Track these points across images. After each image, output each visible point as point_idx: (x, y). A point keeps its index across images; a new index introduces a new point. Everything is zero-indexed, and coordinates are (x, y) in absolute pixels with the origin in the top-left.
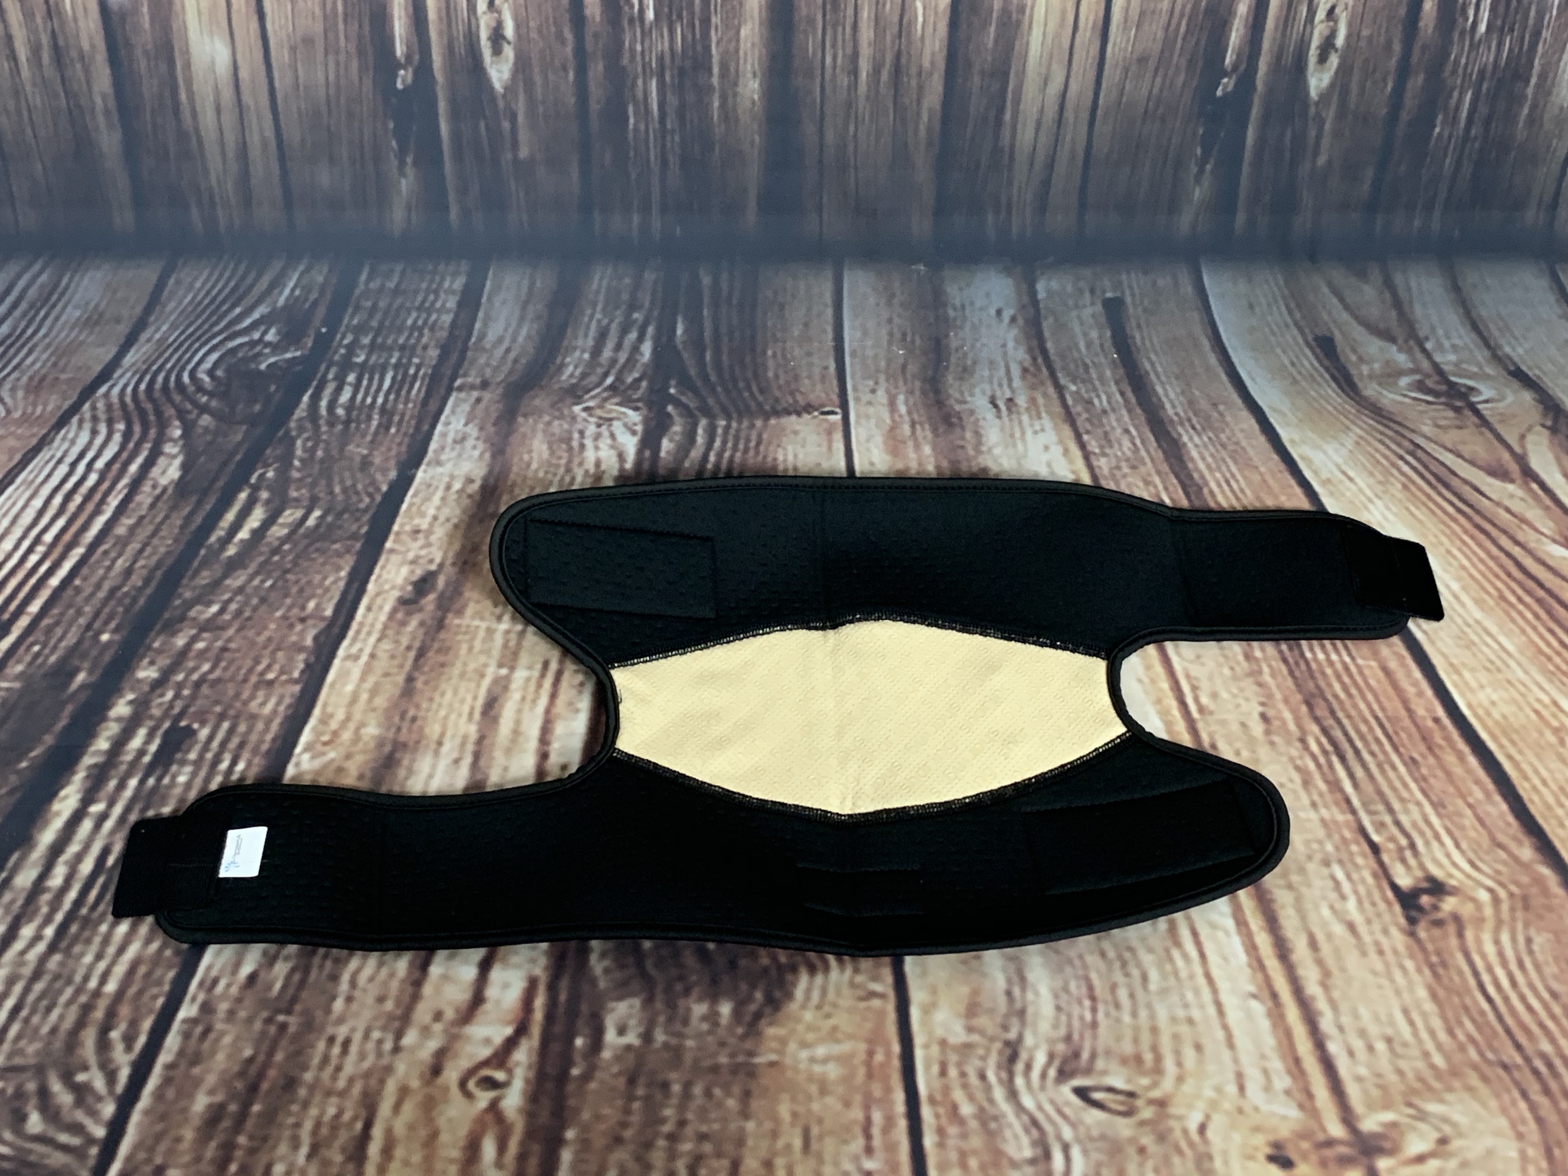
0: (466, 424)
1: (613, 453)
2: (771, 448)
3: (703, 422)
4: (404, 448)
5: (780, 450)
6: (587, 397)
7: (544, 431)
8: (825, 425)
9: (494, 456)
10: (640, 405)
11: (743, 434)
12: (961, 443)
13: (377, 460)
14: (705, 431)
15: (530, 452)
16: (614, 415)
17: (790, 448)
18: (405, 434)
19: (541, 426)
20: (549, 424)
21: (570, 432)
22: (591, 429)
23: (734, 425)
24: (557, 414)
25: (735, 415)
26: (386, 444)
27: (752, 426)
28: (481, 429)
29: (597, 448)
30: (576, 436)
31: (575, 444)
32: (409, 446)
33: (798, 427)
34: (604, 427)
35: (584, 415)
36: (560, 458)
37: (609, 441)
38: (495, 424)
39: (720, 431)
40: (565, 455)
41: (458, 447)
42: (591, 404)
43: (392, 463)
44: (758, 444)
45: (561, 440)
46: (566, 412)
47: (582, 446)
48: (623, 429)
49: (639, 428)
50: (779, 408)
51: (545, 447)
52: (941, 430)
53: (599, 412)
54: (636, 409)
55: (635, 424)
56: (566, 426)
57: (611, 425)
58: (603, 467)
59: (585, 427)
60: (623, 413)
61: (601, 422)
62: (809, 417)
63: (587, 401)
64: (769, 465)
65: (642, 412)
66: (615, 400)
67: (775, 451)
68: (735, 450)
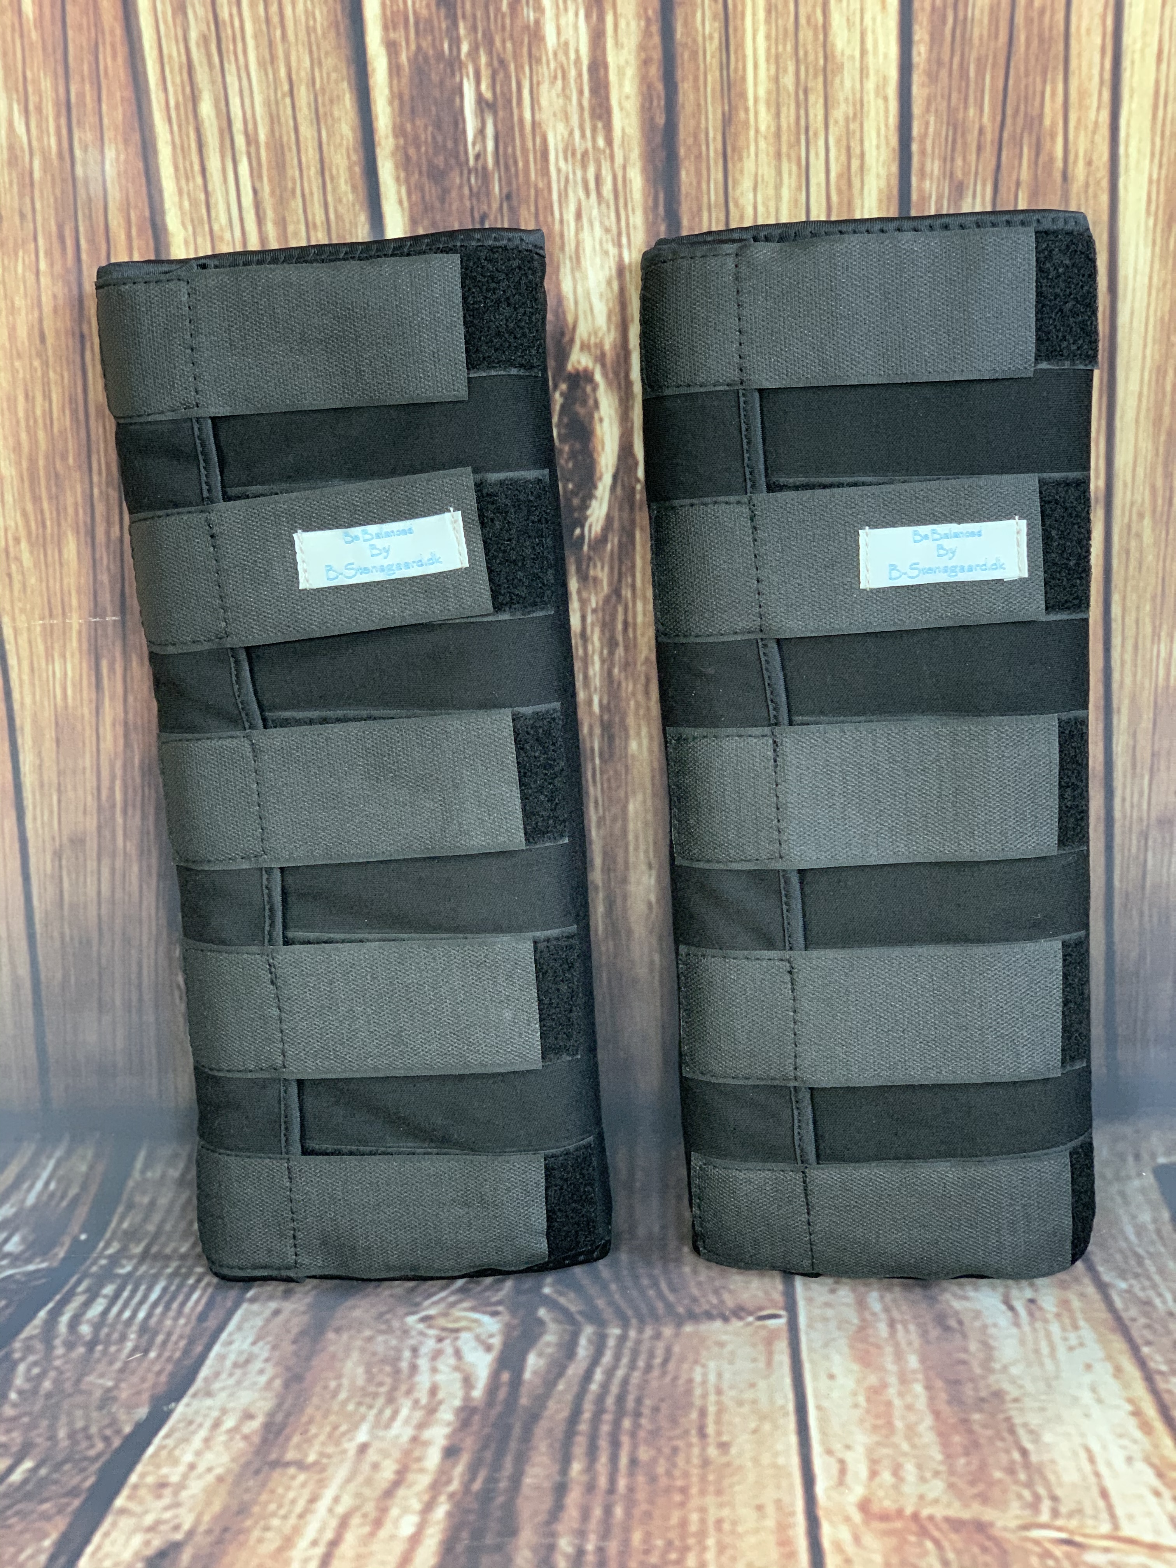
0: (254, 1343)
1: (458, 1376)
2: (685, 1366)
3: (588, 1331)
4: (163, 1378)
5: (698, 1370)
6: (427, 1303)
7: (363, 1350)
8: (763, 1333)
9: (287, 1385)
10: (500, 1308)
11: (644, 1347)
12: (963, 1356)
13: (124, 1394)
14: (590, 1341)
15: (339, 1377)
16: (463, 1324)
17: (712, 1365)
18: (169, 1359)
19: (359, 1343)
20: (370, 1339)
21: (398, 1350)
22: (430, 1345)
23: (632, 1334)
24: (383, 1327)
25: (634, 1321)
26: (141, 1372)
27: (658, 1336)
28: (274, 1348)
29: (434, 1370)
30: (407, 1354)
31: (404, 1365)
32: (172, 1375)
33: (724, 1338)
34: (447, 1342)
35: (421, 1327)
36: (380, 1384)
37: (452, 1361)
38: (294, 1342)
39: (611, 1342)
40: (388, 1380)
41: (238, 1372)
42: (433, 1312)
43: (145, 1397)
44: (666, 1361)
45: (383, 1361)
46: (396, 1325)
47: (414, 1368)
48: (473, 1343)
49: (497, 1342)
50: (697, 1310)
51: (360, 1370)
52: (933, 1335)
53: (442, 1322)
54: (494, 1314)
55: (491, 1336)
56: (394, 1342)
57: (456, 1339)
58: (441, 1395)
59: (421, 1343)
60: (475, 1321)
61: (444, 1334)
62: (740, 1324)
63: (427, 1308)
64: (680, 1390)
65: (501, 1317)
66: (467, 1304)
67: (691, 1369)
68: (632, 1367)
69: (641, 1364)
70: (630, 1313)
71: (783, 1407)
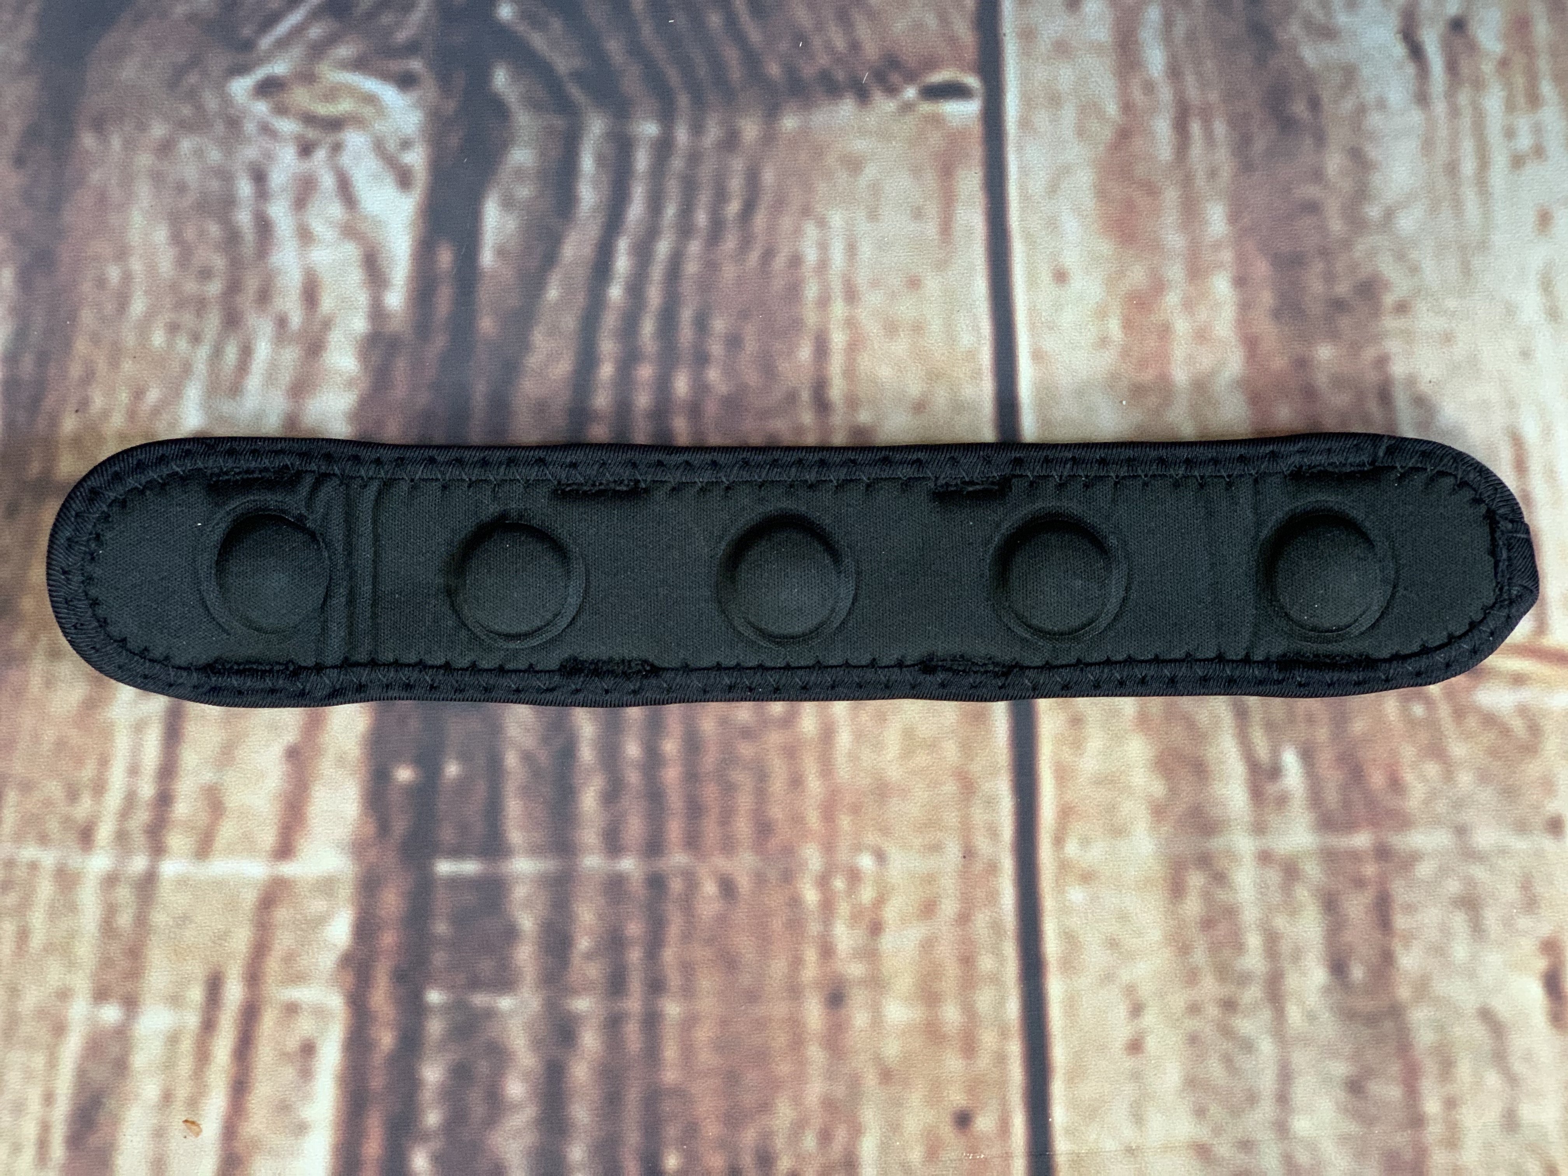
1: (351, 251)
2: (786, 223)
3: (595, 129)
5: (811, 232)
6: (266, 42)
7: (157, 178)
8: (936, 139)
9: (24, 283)
10: (416, 65)
11: (706, 171)
14: (600, 160)
15: (122, 253)
16: (344, 106)
17: (837, 219)
19: (146, 159)
20: (166, 148)
21: (227, 177)
22: (287, 161)
23: (682, 135)
24: (186, 110)
25: (683, 100)
27: (731, 141)
29: (305, 236)
30: (245, 188)
31: (244, 218)
33: (860, 145)
34: (321, 155)
35: (261, 108)
37: (336, 210)
38: (19, 162)
39: (642, 161)
42: (279, 68)
44: (748, 208)
45: (202, 208)
46: (211, 101)
47: (264, 226)
48: (373, 163)
49: (418, 161)
50: (807, 71)
51: (161, 234)
53: (301, 97)
54: (405, 82)
55: (405, 144)
56: (214, 155)
57: (337, 148)
58: (327, 304)
59: (269, 156)
60: (370, 99)
61: (311, 134)
62: (890, 107)
63: (268, 57)
64: (778, 284)
65: (421, 92)
66: (345, 51)
67: (798, 231)
68: (685, 230)
69: (702, 218)
70: (673, 77)
71: (971, 355)
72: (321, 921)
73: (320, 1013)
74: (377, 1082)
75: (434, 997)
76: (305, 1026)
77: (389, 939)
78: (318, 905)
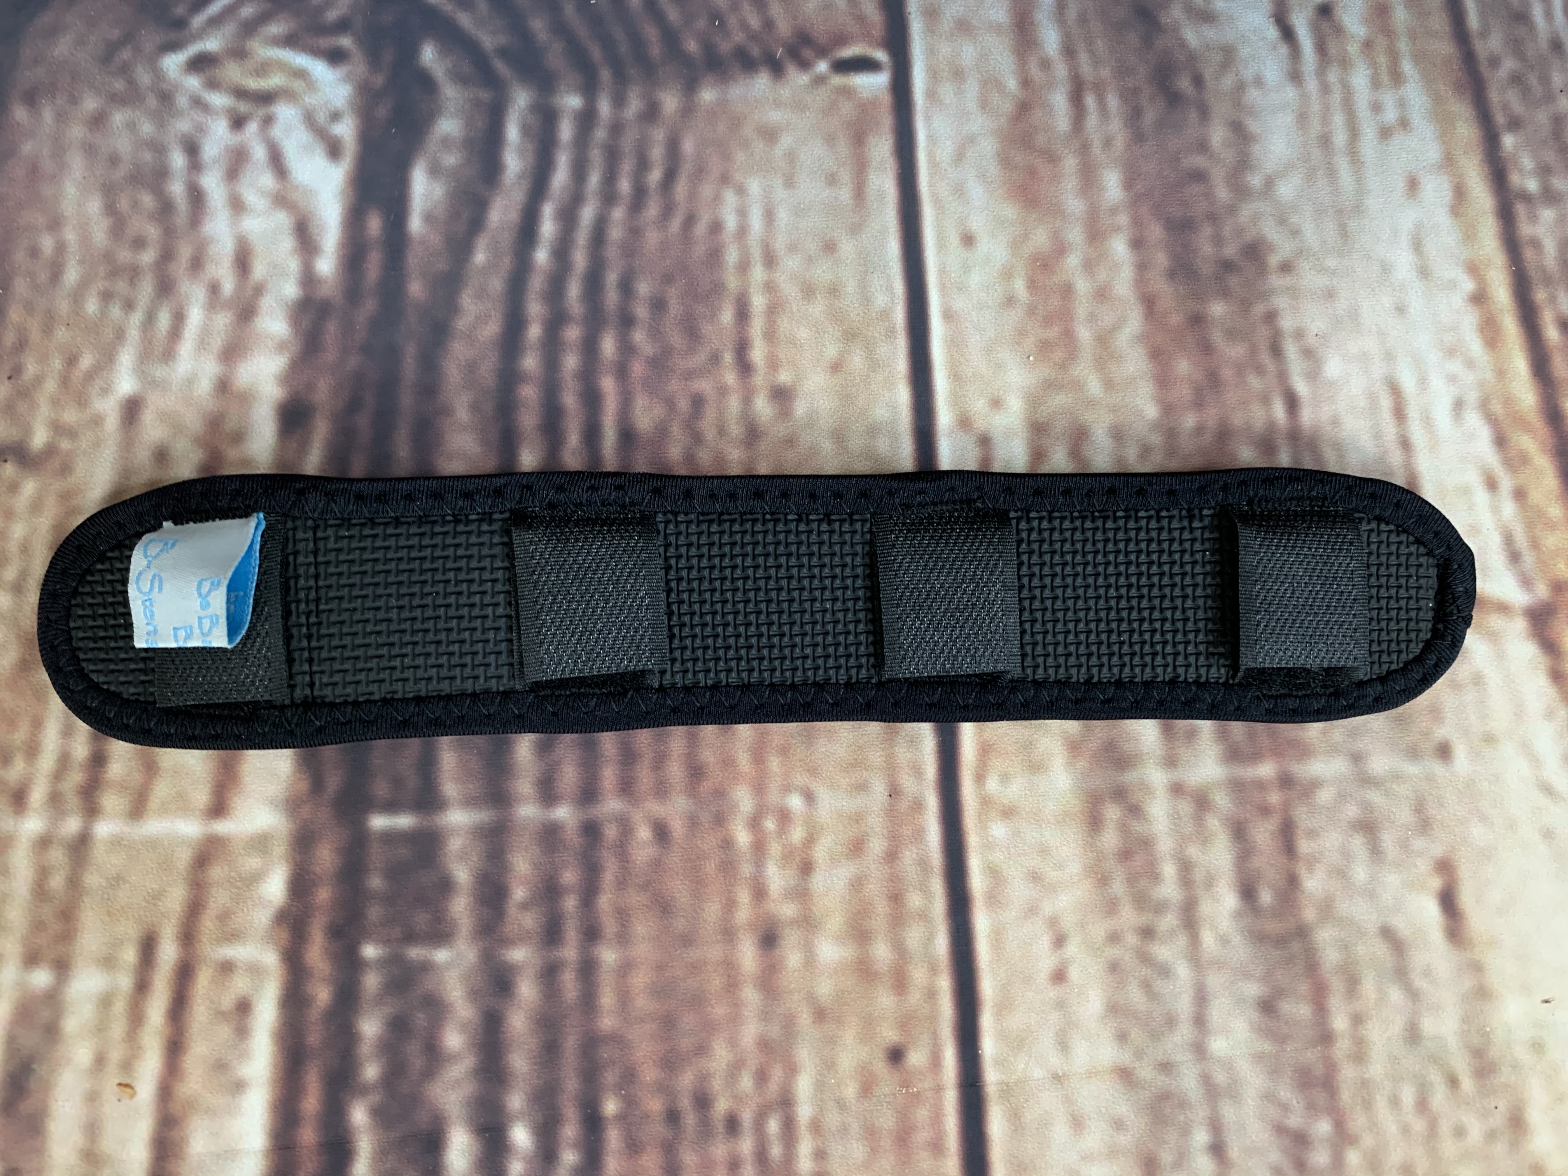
1: (282, 219)
2: (707, 190)
3: (520, 101)
5: (730, 198)
6: (198, 21)
7: (90, 150)
8: (847, 109)
10: (346, 42)
11: (628, 142)
12: (1198, 161)
14: (526, 130)
15: (55, 224)
16: (275, 81)
17: (754, 185)
19: (77, 132)
20: (98, 121)
21: (159, 149)
22: (218, 136)
23: (604, 107)
24: (120, 84)
25: (605, 75)
27: (651, 113)
29: (237, 205)
30: (178, 160)
31: (177, 189)
33: (775, 116)
34: (252, 127)
35: (193, 82)
36: (139, 243)
37: (267, 180)
39: (566, 131)
40: (153, 232)
42: (212, 44)
44: (670, 176)
45: (136, 179)
46: (144, 78)
47: (197, 197)
48: (303, 135)
49: (347, 135)
50: (725, 47)
51: (94, 205)
52: (1150, 116)
53: (232, 72)
54: (335, 57)
55: (335, 116)
56: (147, 128)
57: (268, 121)
58: (258, 271)
59: (201, 129)
60: (301, 74)
61: (243, 107)
62: (803, 79)
63: (200, 35)
64: (699, 250)
65: (350, 67)
66: (275, 29)
67: (717, 198)
68: (609, 197)
69: (625, 186)
70: (596, 53)
71: (885, 314)
72: (255, 878)
73: (255, 970)
74: (314, 1038)
75: (370, 951)
76: (240, 984)
77: (324, 895)
78: (253, 863)
